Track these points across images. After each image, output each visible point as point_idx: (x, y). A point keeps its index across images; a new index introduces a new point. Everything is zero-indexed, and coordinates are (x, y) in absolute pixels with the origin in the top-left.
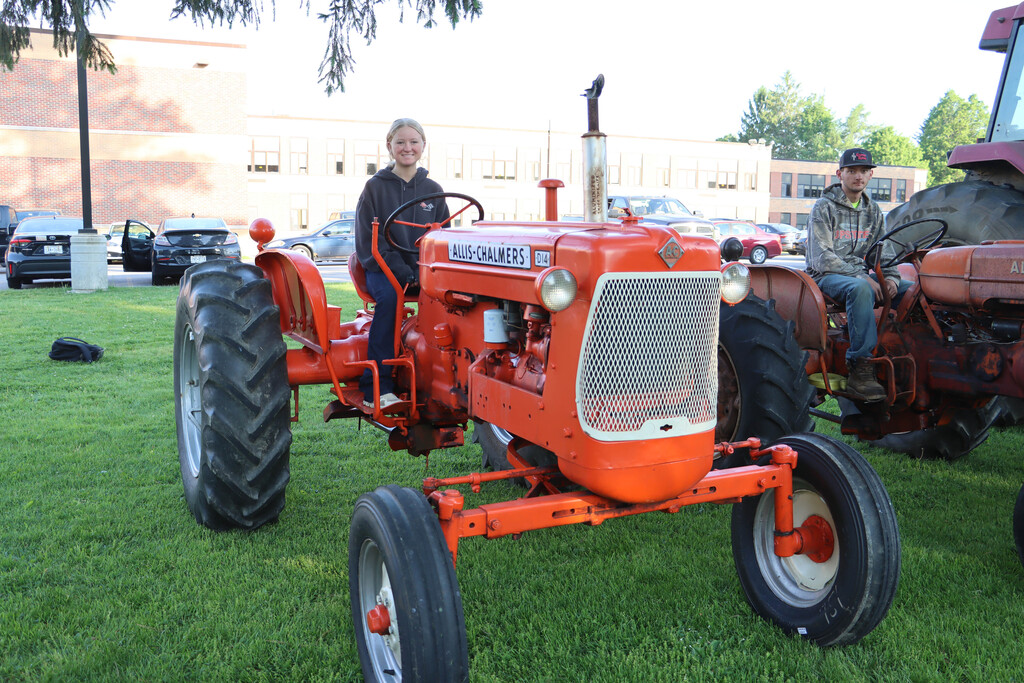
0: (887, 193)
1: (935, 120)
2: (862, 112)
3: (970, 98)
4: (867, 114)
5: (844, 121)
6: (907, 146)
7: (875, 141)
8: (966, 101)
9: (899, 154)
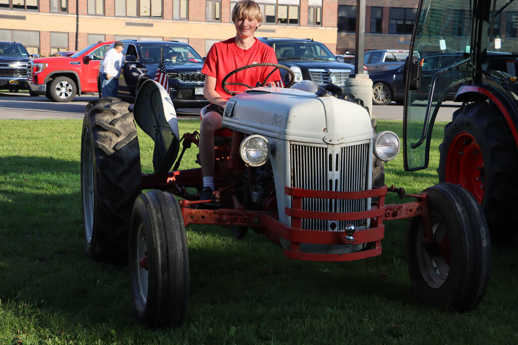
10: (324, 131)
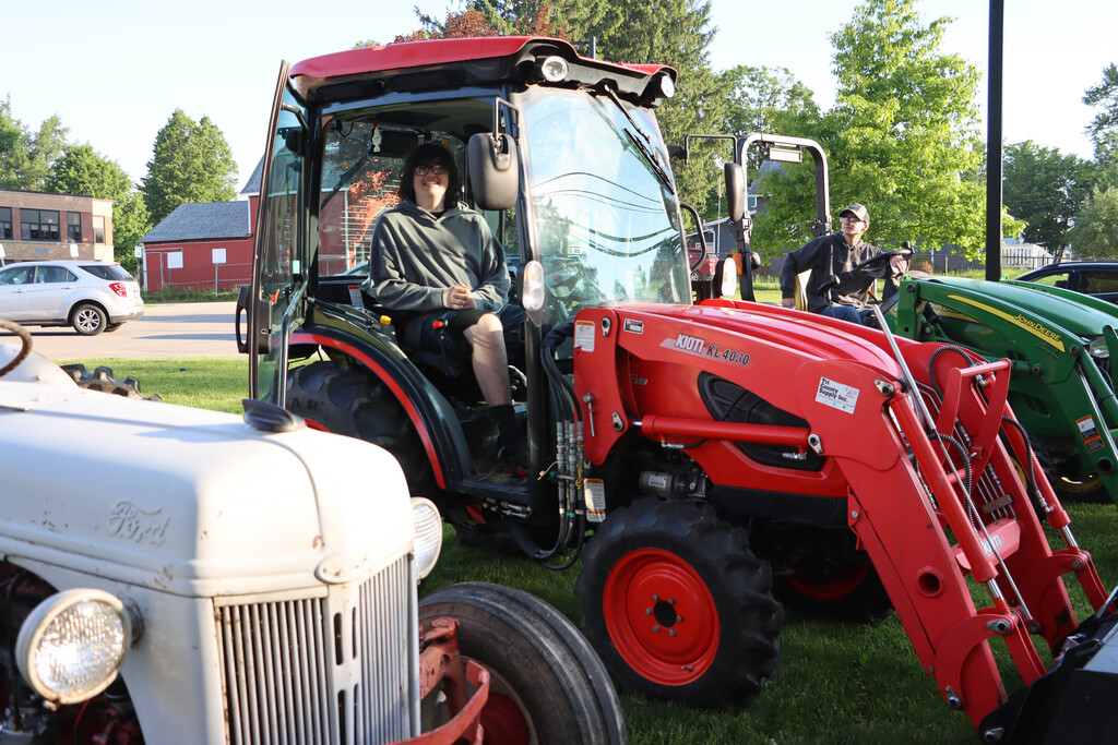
0: (54, 229)
1: (164, 145)
2: (58, 128)
3: (202, 122)
4: (64, 130)
5: (33, 138)
6: (112, 172)
7: (70, 164)
8: (198, 124)
9: (102, 182)
10: (315, 545)
